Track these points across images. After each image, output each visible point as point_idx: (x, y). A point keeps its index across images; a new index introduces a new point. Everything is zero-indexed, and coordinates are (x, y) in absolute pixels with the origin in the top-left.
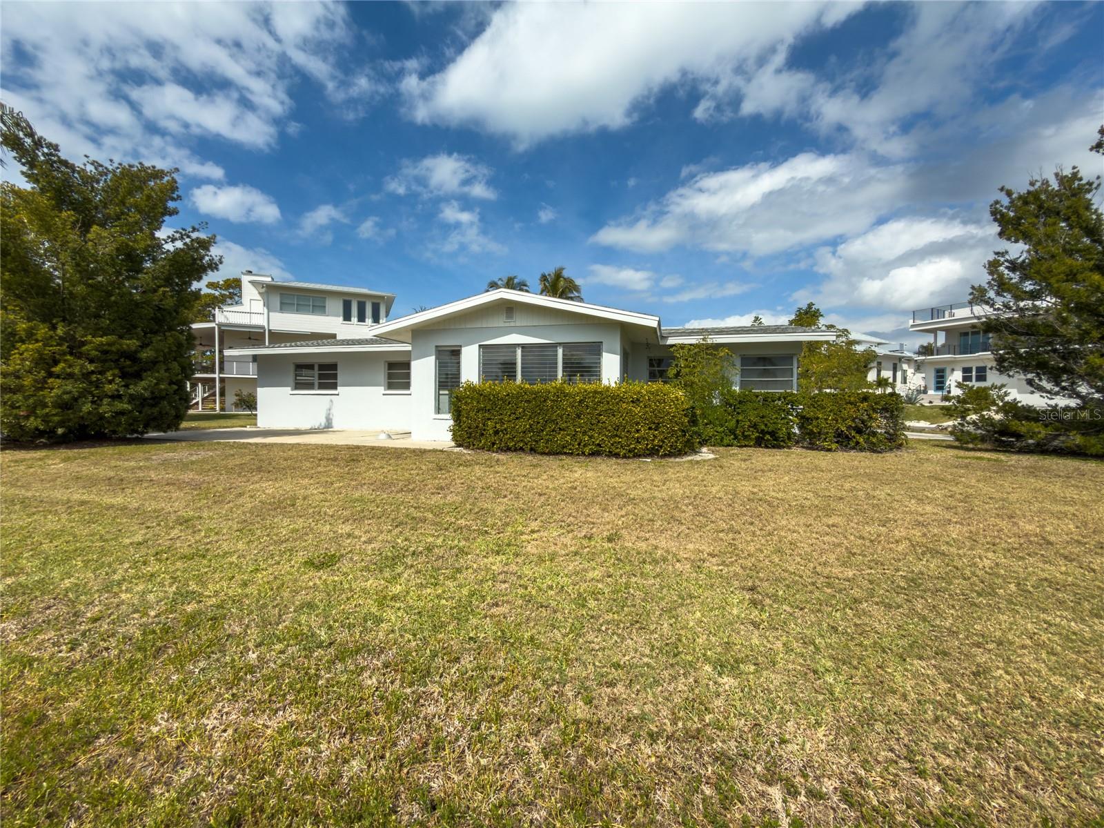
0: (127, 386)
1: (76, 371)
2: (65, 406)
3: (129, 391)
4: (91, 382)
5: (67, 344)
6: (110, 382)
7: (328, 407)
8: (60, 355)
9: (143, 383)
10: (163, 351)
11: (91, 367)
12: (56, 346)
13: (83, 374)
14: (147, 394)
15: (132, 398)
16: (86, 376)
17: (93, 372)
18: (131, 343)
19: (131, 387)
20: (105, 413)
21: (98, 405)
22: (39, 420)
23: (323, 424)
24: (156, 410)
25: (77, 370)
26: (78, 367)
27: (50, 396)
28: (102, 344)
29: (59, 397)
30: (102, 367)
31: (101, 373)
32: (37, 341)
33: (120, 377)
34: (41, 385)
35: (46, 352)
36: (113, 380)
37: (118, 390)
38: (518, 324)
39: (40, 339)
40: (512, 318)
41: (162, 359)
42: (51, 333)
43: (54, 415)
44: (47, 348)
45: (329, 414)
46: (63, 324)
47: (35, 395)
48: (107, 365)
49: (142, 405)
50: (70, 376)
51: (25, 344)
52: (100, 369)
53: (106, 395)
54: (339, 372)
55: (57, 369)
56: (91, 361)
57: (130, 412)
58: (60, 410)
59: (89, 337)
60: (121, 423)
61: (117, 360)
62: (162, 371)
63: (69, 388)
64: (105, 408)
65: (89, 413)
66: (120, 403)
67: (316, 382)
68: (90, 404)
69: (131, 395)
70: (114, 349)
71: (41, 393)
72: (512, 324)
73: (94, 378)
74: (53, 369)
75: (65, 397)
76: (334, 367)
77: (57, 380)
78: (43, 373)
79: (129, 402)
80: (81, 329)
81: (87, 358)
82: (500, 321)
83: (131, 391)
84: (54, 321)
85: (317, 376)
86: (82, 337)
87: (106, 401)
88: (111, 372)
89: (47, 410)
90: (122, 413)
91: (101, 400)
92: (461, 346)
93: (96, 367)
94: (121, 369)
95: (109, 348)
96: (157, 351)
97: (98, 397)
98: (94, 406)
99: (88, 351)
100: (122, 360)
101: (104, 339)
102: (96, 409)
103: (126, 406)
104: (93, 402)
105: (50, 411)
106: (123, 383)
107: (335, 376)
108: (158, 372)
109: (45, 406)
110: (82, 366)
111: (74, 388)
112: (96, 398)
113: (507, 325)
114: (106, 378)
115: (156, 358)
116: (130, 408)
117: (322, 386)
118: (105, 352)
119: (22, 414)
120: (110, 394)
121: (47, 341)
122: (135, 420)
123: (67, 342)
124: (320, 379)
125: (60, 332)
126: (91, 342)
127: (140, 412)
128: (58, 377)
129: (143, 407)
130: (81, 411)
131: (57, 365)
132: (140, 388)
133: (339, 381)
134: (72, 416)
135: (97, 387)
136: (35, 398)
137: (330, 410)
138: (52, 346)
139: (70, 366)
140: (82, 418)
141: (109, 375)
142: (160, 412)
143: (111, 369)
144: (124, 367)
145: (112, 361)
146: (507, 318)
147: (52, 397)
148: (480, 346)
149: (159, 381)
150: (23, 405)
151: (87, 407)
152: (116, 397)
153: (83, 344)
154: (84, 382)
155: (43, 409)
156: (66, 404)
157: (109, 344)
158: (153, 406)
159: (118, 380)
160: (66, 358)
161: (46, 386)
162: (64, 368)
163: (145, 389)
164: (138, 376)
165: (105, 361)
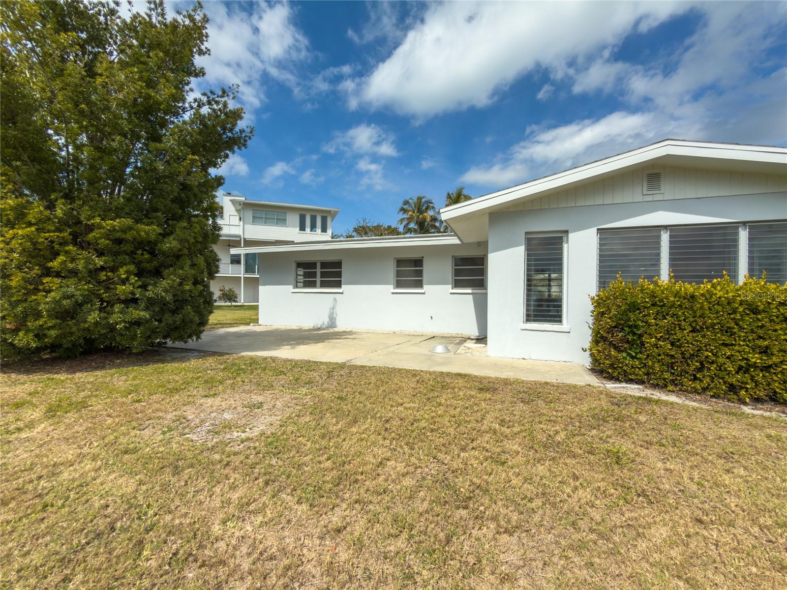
0: (144, 287)
1: (80, 267)
2: (65, 315)
3: (147, 294)
4: (99, 282)
5: (69, 230)
6: (124, 282)
7: (332, 305)
8: (61, 244)
9: (164, 283)
10: (188, 241)
11: (99, 262)
12: (54, 231)
13: (90, 271)
14: (169, 298)
15: (151, 303)
16: (93, 273)
17: (102, 268)
18: (148, 230)
19: (150, 288)
20: (117, 324)
21: (108, 313)
22: (31, 335)
23: (326, 323)
24: (178, 318)
25: (80, 265)
26: (82, 261)
27: (45, 302)
28: (113, 230)
29: (57, 302)
30: (114, 261)
31: (114, 269)
32: (30, 224)
33: (136, 275)
34: (34, 286)
35: (40, 240)
36: (127, 279)
37: (133, 293)
38: (667, 197)
39: (33, 221)
40: (659, 188)
41: (186, 251)
42: (47, 213)
43: (49, 328)
44: (43, 235)
45: (333, 313)
46: (63, 200)
47: (26, 300)
48: (120, 258)
49: (162, 311)
50: (74, 273)
51: (13, 228)
52: (112, 264)
53: (119, 299)
54: (343, 270)
55: (55, 264)
56: (100, 254)
57: (147, 321)
58: (58, 321)
59: (98, 220)
60: (136, 335)
61: (133, 253)
62: (187, 268)
63: (71, 289)
64: (117, 317)
65: (96, 324)
66: (136, 309)
67: (318, 279)
68: (97, 312)
69: (149, 299)
70: (129, 236)
71: (34, 297)
72: (657, 198)
73: (102, 276)
74: (50, 264)
75: (64, 302)
76: (338, 264)
77: (55, 279)
78: (37, 270)
79: (147, 309)
80: (87, 208)
81: (95, 250)
82: (636, 194)
83: (149, 294)
84: (52, 197)
85: (318, 274)
86: (89, 220)
87: (117, 308)
88: (125, 268)
89: (41, 322)
90: (138, 323)
91: (112, 306)
92: (567, 232)
93: (106, 262)
94: (138, 264)
95: (124, 236)
96: (181, 241)
97: (108, 302)
98: (102, 315)
99: (96, 239)
100: (140, 252)
101: (116, 223)
102: (106, 318)
103: (142, 313)
104: (101, 310)
105: (46, 322)
106: (140, 283)
107: (339, 275)
108: (182, 268)
109: (38, 315)
110: (88, 261)
111: (77, 290)
112: (105, 304)
113: (650, 198)
114: (119, 276)
115: (180, 250)
116: (148, 316)
117: (324, 284)
118: (119, 241)
119: (8, 326)
120: (123, 297)
121: (41, 224)
122: (154, 331)
123: (69, 226)
124: (321, 277)
125: (59, 212)
126: (100, 227)
127: (160, 321)
128: (58, 275)
129: (163, 315)
130: (86, 322)
131: (55, 259)
132: (161, 289)
133: (343, 279)
134: (74, 329)
135: (108, 289)
136: (25, 305)
137: (333, 309)
138: (49, 232)
139: (73, 260)
140: (88, 329)
141: (122, 273)
142: (183, 321)
143: (125, 264)
144: (141, 262)
145: (127, 254)
146: (649, 189)
147: (47, 303)
148: (598, 229)
149: (183, 280)
150: (9, 315)
151: (93, 317)
152: (131, 301)
153: (90, 228)
154: (89, 282)
155: (36, 320)
156: (67, 312)
157: (124, 231)
158: (174, 312)
159: (133, 279)
160: (67, 248)
161: (41, 287)
162: (64, 262)
163: (166, 291)
164: (157, 273)
165: (116, 254)
